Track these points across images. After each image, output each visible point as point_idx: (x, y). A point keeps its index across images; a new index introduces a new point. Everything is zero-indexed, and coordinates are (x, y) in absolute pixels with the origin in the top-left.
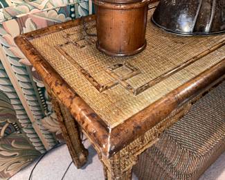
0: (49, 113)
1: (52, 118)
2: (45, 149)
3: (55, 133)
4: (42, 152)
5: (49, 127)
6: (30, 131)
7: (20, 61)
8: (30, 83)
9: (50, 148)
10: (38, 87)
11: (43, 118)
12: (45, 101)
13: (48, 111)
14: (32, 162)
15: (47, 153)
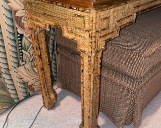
0: (24, 63)
1: (25, 68)
2: (18, 98)
3: (27, 83)
4: (16, 101)
5: (23, 76)
6: (8, 77)
7: (9, 4)
8: (13, 27)
9: (23, 98)
10: (18, 33)
11: (18, 67)
12: (21, 49)
13: (23, 61)
14: (7, 109)
15: (19, 102)
